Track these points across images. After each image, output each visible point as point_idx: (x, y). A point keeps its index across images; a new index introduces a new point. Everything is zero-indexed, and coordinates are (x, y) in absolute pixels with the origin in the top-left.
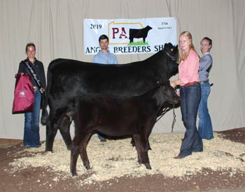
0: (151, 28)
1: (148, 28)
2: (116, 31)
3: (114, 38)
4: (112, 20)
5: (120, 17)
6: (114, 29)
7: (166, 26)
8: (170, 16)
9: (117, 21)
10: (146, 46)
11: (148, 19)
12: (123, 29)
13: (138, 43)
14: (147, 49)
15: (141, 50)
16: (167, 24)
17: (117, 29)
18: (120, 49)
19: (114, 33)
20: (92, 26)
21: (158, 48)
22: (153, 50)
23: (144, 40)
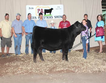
1: (52, 9)
2: (39, 10)
3: (38, 13)
6: (38, 9)
8: (61, 4)
9: (39, 6)
11: (52, 5)
12: (42, 9)
13: (48, 15)
14: (51, 17)
15: (49, 18)
16: (59, 7)
17: (40, 9)
19: (38, 11)
20: (30, 8)
21: (56, 17)
22: (54, 17)
23: (50, 14)
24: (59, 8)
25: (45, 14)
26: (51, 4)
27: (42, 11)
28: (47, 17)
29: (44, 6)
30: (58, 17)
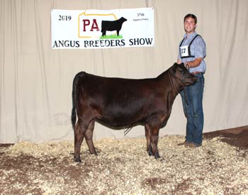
0: (126, 20)
1: (123, 20)
2: (87, 23)
3: (85, 30)
4: (83, 11)
5: (92, 8)
6: (84, 21)
7: (144, 17)
8: (147, 7)
9: (88, 12)
10: (120, 40)
11: (122, 10)
12: (95, 21)
13: (111, 36)
14: (121, 43)
15: (114, 43)
17: (88, 21)
18: (91, 43)
19: (85, 25)
20: (61, 18)
21: (133, 42)
23: (118, 33)
24: (141, 17)
25: (104, 34)
26: (120, 7)
27: (95, 26)
28: (107, 42)
29: (101, 12)
30: (139, 41)
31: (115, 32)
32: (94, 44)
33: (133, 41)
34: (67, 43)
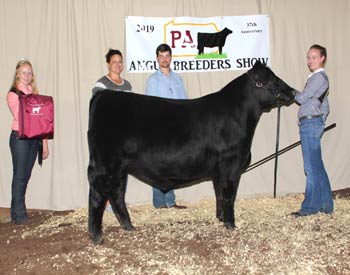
0: (231, 32)
1: (227, 32)
2: (176, 35)
3: (174, 46)
4: (171, 19)
6: (173, 33)
7: (254, 28)
8: (260, 13)
9: (178, 20)
10: (224, 60)
11: (225, 18)
12: (188, 33)
13: (211, 55)
14: (224, 65)
15: (215, 65)
16: (255, 25)
17: (179, 33)
18: (183, 64)
19: (174, 39)
22: (234, 65)
23: (220, 50)
25: (201, 51)
26: (222, 13)
27: (188, 40)
28: (206, 63)
29: (196, 20)
30: (250, 62)
31: (217, 49)
32: (188, 67)
33: (242, 62)
34: (149, 64)
